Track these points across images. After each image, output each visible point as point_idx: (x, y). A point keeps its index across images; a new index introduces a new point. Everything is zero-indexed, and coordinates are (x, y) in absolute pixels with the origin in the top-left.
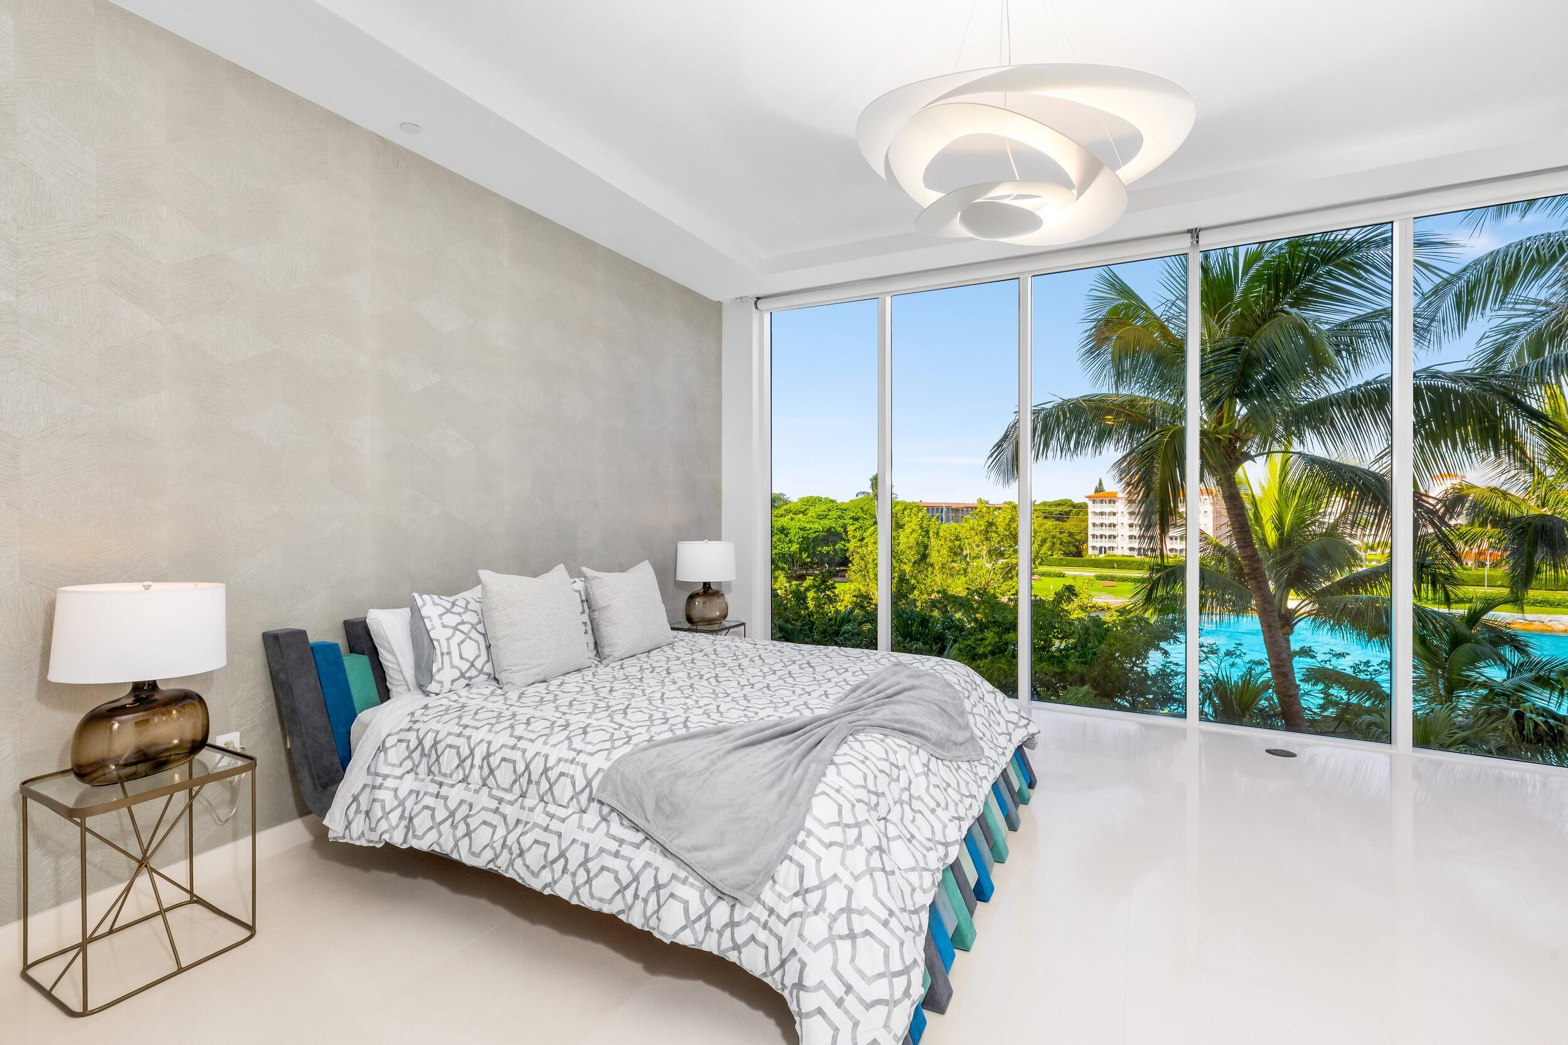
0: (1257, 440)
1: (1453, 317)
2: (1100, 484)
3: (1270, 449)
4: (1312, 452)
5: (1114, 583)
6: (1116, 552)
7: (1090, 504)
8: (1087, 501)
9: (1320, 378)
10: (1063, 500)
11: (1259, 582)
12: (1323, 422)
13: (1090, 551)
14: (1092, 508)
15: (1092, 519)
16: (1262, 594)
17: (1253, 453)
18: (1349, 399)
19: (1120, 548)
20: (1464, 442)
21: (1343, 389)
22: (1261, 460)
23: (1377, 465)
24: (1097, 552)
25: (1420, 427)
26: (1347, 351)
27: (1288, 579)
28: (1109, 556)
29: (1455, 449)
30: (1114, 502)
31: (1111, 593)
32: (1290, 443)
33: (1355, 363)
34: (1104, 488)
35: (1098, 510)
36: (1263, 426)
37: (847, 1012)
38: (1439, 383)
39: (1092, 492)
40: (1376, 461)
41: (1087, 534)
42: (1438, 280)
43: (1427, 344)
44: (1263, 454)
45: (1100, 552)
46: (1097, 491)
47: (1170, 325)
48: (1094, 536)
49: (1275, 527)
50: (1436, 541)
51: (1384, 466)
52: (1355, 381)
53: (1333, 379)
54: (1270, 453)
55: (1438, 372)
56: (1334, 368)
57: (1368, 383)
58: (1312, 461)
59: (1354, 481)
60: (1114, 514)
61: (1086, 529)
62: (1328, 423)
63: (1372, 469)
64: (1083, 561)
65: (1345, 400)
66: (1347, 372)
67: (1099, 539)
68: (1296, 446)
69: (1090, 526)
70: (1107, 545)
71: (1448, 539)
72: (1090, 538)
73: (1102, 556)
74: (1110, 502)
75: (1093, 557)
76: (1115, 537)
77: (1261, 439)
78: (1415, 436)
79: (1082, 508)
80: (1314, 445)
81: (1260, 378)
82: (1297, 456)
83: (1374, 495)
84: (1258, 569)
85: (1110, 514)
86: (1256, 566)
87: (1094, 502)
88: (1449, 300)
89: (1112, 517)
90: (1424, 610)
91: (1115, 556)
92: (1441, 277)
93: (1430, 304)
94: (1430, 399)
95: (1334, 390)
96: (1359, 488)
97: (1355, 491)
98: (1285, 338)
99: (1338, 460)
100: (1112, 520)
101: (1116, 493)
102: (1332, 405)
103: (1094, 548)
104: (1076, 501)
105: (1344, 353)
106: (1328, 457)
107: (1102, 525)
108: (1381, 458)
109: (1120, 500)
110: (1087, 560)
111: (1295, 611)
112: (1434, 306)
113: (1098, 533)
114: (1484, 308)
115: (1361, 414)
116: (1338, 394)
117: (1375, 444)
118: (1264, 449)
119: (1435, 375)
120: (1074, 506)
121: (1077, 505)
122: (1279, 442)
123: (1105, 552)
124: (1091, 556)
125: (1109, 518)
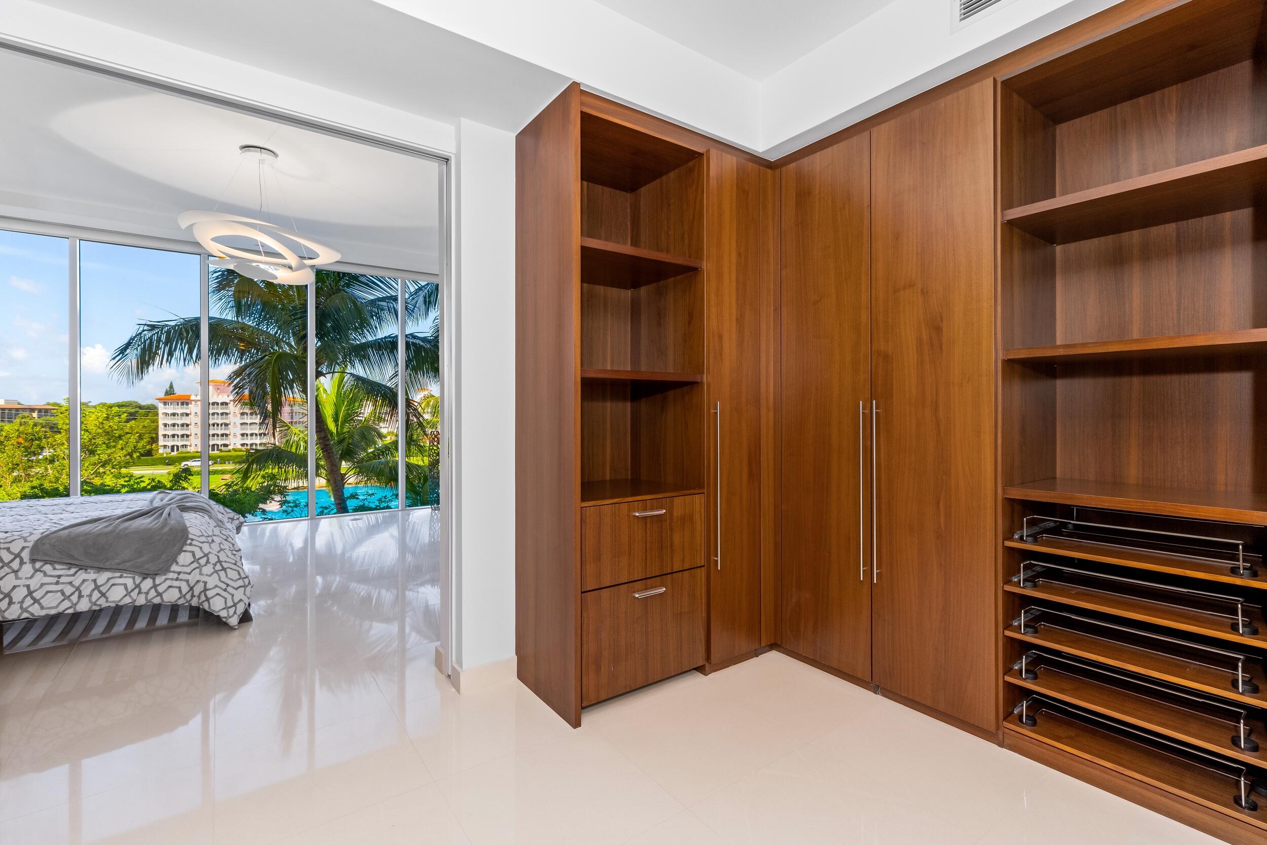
0: (326, 364)
1: (423, 307)
2: (171, 387)
3: (334, 369)
4: (358, 373)
6: (189, 449)
7: (160, 406)
8: (156, 403)
9: (363, 331)
10: (127, 402)
11: (329, 453)
12: (364, 358)
13: (161, 451)
14: (162, 409)
15: (161, 421)
16: (331, 461)
17: (325, 372)
18: (377, 345)
19: (193, 446)
20: (428, 372)
21: (374, 338)
22: (329, 376)
23: (390, 383)
24: (169, 450)
25: (409, 363)
26: (376, 316)
27: (341, 455)
28: (182, 453)
29: (424, 376)
30: (187, 404)
32: (346, 366)
33: (380, 323)
34: (176, 391)
35: (170, 411)
36: (331, 355)
37: (228, 592)
38: (417, 341)
39: (162, 395)
40: (390, 380)
41: (157, 434)
42: (417, 287)
43: (412, 318)
44: (330, 373)
45: (173, 450)
46: (167, 393)
48: (165, 436)
49: (334, 420)
50: (418, 426)
51: (393, 383)
52: (381, 334)
53: (369, 333)
54: (334, 372)
55: (417, 336)
56: (369, 324)
57: (386, 337)
58: (358, 378)
59: (379, 391)
60: (187, 415)
61: (156, 429)
62: (367, 357)
63: (387, 385)
64: (153, 460)
65: (375, 345)
66: (376, 328)
67: (171, 439)
68: (349, 369)
69: (161, 427)
70: (180, 443)
71: (423, 425)
72: (161, 438)
73: (175, 453)
74: (182, 404)
75: (165, 455)
76: (188, 436)
77: (328, 363)
78: (407, 369)
79: (151, 410)
80: (359, 370)
81: (329, 325)
82: (349, 375)
83: (389, 399)
84: (328, 445)
85: (182, 414)
86: (327, 443)
87: (165, 404)
88: (421, 299)
89: (185, 417)
90: (410, 464)
91: (188, 452)
92: (418, 286)
93: (413, 299)
94: (413, 349)
95: (370, 338)
96: (382, 396)
97: (380, 397)
98: (345, 305)
99: (372, 379)
100: (185, 420)
101: (190, 396)
102: (369, 347)
103: (165, 446)
104: (143, 403)
105: (374, 317)
106: (366, 377)
107: (174, 425)
108: (392, 379)
109: (193, 403)
110: (158, 458)
111: (345, 474)
112: (416, 299)
113: (170, 433)
114: (435, 306)
115: (383, 354)
116: (371, 341)
117: (389, 370)
118: (331, 370)
119: (414, 337)
120: (141, 407)
121: (144, 406)
122: (339, 365)
123: (178, 450)
124: (162, 454)
125: (181, 419)
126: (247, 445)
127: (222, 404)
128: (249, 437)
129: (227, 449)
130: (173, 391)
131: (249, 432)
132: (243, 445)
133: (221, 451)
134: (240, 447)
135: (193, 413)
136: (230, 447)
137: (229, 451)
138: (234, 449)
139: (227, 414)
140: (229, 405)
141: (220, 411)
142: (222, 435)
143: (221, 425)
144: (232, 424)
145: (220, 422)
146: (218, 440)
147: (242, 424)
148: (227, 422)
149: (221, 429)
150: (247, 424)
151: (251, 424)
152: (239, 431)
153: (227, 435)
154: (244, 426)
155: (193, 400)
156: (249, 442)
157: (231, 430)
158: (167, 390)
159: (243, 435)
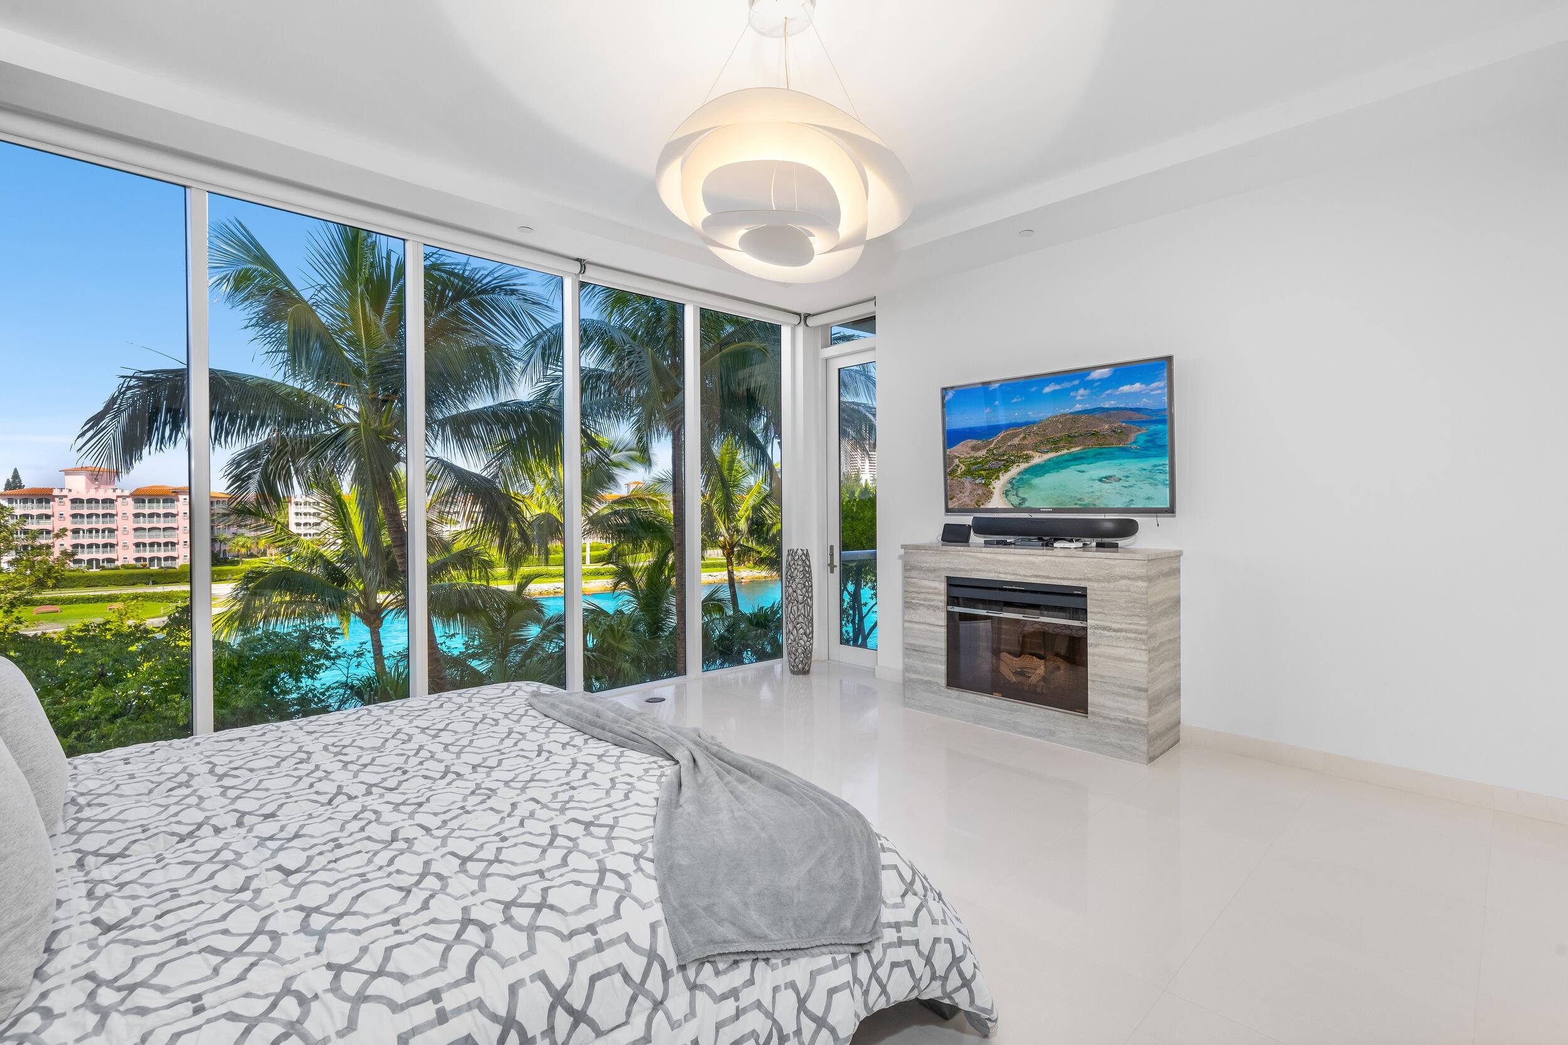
2: (16, 475)
5: (57, 608)
23: (486, 472)
30: (48, 501)
31: (53, 620)
34: (23, 483)
40: (486, 468)
46: (8, 486)
47: (318, 310)
58: (444, 465)
60: (48, 517)
74: (38, 501)
82: (434, 460)
87: (11, 501)
89: (43, 521)
101: (52, 490)
109: (57, 499)
125: (38, 523)
126: (145, 559)
127: (105, 501)
128: (148, 548)
129: (112, 565)
130: (20, 482)
131: (147, 541)
132: (138, 559)
133: (103, 568)
134: (134, 562)
135: (57, 515)
136: (118, 563)
137: (117, 568)
138: (123, 566)
139: (112, 516)
140: (116, 503)
141: (101, 512)
142: (105, 546)
143: (103, 531)
144: (120, 529)
145: (100, 526)
146: (97, 552)
147: (136, 530)
148: (114, 526)
149: (103, 537)
150: (145, 529)
151: (150, 529)
152: (131, 539)
153: (112, 546)
154: (138, 533)
155: (57, 496)
156: (147, 554)
157: (120, 538)
158: (8, 480)
159: (137, 545)
